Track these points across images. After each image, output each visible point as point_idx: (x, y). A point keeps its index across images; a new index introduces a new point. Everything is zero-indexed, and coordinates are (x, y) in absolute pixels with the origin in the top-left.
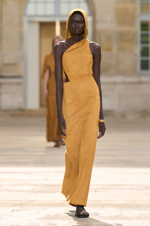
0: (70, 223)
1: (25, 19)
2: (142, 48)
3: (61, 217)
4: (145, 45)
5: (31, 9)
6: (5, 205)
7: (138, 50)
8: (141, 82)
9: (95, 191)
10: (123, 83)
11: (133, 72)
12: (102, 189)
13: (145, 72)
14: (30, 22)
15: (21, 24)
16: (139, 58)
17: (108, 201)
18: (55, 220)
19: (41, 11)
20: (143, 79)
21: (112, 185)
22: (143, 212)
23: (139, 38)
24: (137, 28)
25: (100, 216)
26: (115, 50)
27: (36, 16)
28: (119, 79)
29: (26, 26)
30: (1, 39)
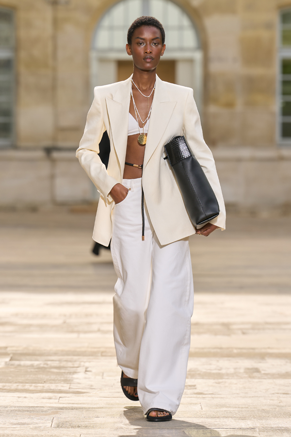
0: (216, 383)
1: (94, 55)
2: (283, 103)
3: (199, 374)
6: (104, 354)
7: (276, 105)
8: (282, 158)
9: (244, 333)
10: (253, 159)
11: (269, 142)
12: (253, 329)
13: (288, 142)
14: (102, 61)
15: (87, 64)
16: (278, 120)
17: (269, 348)
18: (191, 378)
20: (286, 152)
21: (267, 323)
23: (278, 87)
24: (276, 71)
25: (263, 372)
26: (239, 107)
27: (111, 50)
28: (246, 153)
29: (95, 67)
30: (54, 88)
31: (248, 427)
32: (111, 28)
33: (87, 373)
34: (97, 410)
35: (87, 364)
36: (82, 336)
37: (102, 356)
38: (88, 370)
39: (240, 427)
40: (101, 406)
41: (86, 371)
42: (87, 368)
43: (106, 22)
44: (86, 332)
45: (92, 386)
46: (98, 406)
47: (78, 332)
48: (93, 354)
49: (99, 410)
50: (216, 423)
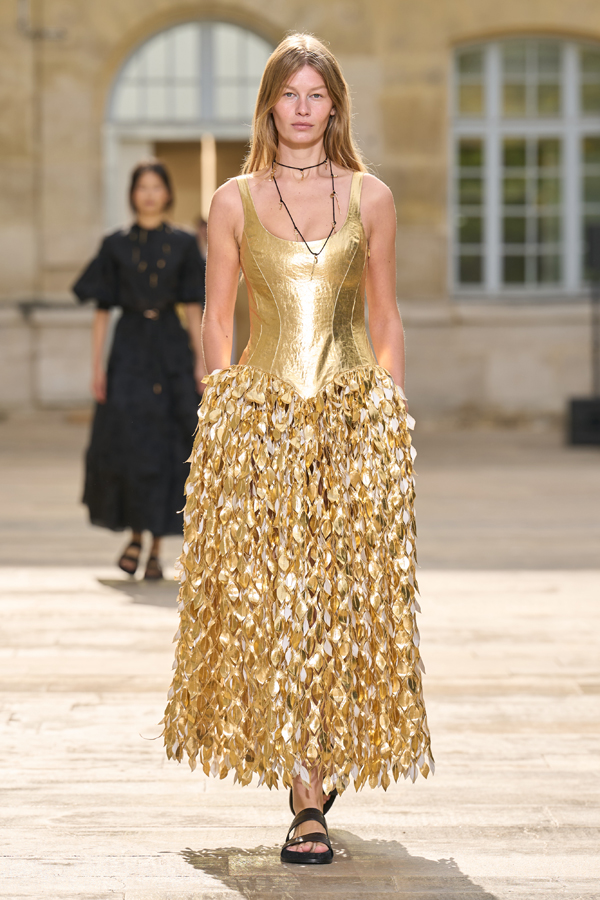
1: (110, 132)
2: (461, 219)
4: (471, 211)
5: (128, 102)
6: (53, 687)
7: (448, 223)
8: (458, 322)
11: (435, 292)
13: (471, 291)
14: (126, 142)
15: (97, 149)
16: (452, 251)
19: (157, 108)
20: (466, 311)
22: (466, 709)
23: (451, 190)
24: (448, 160)
27: (142, 122)
29: (113, 155)
30: (36, 192)
31: (280, 824)
32: (143, 82)
33: (12, 723)
34: (9, 792)
35: (15, 707)
36: (22, 653)
37: (48, 691)
38: (15, 717)
39: (264, 824)
40: (19, 785)
41: (11, 720)
42: (13, 714)
43: (133, 71)
44: (30, 647)
45: (13, 748)
46: (14, 786)
47: (17, 647)
48: (32, 688)
49: (15, 792)
50: (223, 817)
